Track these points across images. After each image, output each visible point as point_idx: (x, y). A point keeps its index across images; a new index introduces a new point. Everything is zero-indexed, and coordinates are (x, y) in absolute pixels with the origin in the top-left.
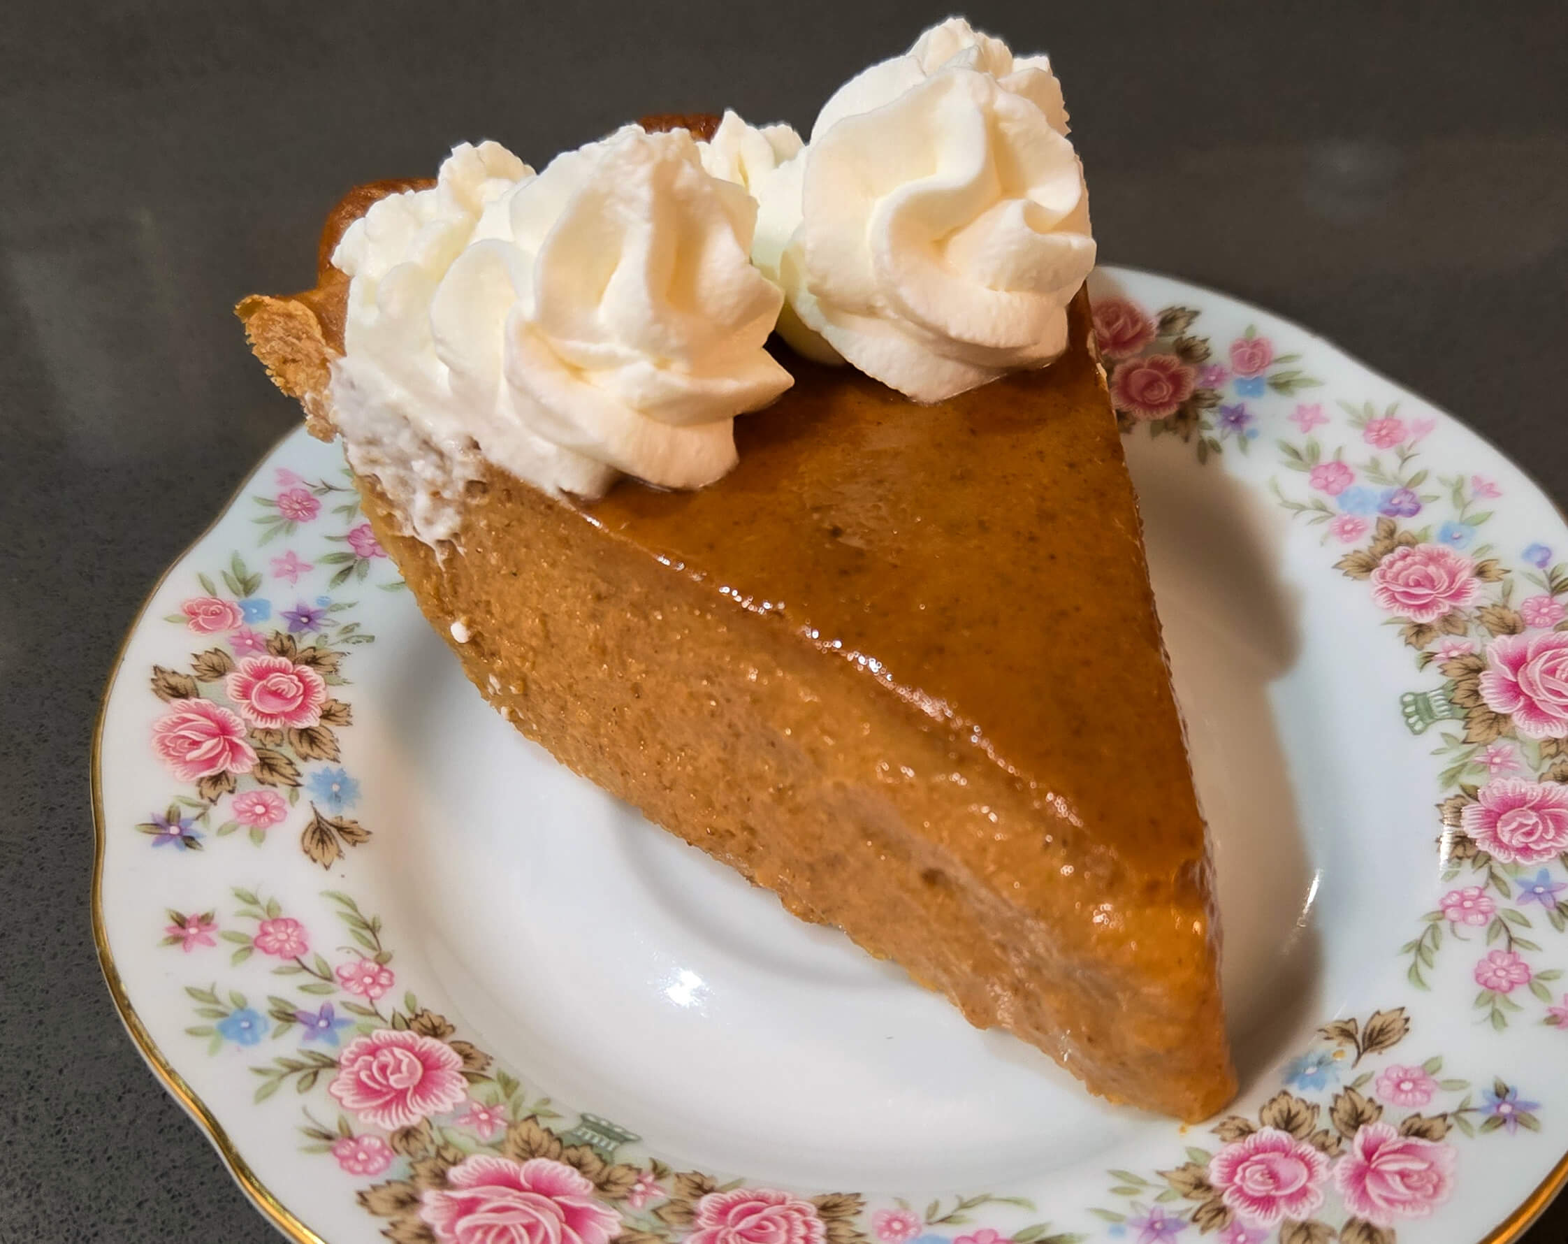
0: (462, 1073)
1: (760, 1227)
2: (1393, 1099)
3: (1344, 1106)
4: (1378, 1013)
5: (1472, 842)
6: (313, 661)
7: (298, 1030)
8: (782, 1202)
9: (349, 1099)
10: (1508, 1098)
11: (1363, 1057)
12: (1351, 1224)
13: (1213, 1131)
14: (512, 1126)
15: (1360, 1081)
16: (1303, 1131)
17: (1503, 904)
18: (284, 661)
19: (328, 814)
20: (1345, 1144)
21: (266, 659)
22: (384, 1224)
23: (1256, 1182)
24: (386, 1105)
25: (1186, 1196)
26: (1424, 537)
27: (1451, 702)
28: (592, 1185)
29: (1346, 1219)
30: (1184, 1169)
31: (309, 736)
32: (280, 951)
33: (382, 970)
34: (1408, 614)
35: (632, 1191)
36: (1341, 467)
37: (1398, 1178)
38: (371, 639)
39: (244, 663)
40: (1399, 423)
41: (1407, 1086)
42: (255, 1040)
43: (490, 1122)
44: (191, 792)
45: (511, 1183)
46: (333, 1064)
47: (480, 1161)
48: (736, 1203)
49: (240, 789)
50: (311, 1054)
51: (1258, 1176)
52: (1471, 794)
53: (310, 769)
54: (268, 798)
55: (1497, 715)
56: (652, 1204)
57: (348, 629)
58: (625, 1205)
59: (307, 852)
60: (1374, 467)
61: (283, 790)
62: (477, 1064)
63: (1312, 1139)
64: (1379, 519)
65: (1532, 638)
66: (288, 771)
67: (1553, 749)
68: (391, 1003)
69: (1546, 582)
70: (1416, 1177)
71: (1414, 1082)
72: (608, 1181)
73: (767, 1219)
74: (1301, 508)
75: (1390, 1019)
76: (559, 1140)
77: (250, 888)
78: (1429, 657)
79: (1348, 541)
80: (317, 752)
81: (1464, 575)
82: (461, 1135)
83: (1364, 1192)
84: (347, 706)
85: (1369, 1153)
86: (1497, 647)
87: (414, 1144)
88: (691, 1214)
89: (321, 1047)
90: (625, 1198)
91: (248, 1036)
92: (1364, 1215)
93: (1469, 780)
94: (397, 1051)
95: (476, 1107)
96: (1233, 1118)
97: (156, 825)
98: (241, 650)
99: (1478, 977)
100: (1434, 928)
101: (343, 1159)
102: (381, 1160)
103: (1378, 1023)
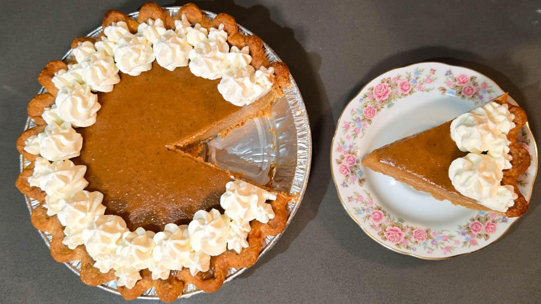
0: (403, 93)
1: (371, 113)
2: (352, 177)
3: (354, 173)
6: (473, 97)
7: (415, 79)
8: (373, 117)
9: (403, 81)
10: (346, 186)
11: (359, 179)
13: (359, 160)
14: (394, 96)
15: (356, 176)
16: (354, 167)
17: (369, 206)
18: (474, 93)
19: (447, 91)
21: (475, 91)
22: (386, 79)
23: (351, 159)
24: (401, 84)
25: (353, 152)
26: (427, 241)
28: (383, 100)
29: (342, 162)
30: (356, 154)
31: (460, 93)
32: (427, 80)
33: (421, 90)
35: (381, 104)
36: (446, 240)
39: (475, 88)
40: (449, 252)
43: (395, 94)
44: (455, 77)
45: (386, 92)
46: (409, 80)
47: (390, 91)
48: (375, 113)
49: (453, 82)
53: (455, 91)
54: (451, 85)
55: (394, 227)
56: (378, 105)
58: (379, 102)
59: (441, 87)
60: (443, 244)
61: (452, 87)
62: (404, 95)
64: (433, 238)
65: (402, 239)
66: (455, 89)
67: (385, 227)
68: (415, 89)
69: (410, 247)
70: (343, 171)
71: (353, 180)
72: (383, 102)
75: (362, 185)
76: (390, 99)
77: (437, 79)
78: (408, 227)
79: (433, 233)
80: (458, 93)
81: (417, 240)
82: (394, 90)
83: (344, 166)
84: (464, 99)
85: (348, 170)
86: (404, 235)
87: (395, 85)
88: (375, 108)
89: (411, 80)
91: (415, 73)
92: (342, 164)
94: (408, 88)
95: (398, 93)
97: (450, 72)
98: (477, 88)
99: (361, 196)
101: (396, 78)
102: (394, 81)
103: (362, 183)
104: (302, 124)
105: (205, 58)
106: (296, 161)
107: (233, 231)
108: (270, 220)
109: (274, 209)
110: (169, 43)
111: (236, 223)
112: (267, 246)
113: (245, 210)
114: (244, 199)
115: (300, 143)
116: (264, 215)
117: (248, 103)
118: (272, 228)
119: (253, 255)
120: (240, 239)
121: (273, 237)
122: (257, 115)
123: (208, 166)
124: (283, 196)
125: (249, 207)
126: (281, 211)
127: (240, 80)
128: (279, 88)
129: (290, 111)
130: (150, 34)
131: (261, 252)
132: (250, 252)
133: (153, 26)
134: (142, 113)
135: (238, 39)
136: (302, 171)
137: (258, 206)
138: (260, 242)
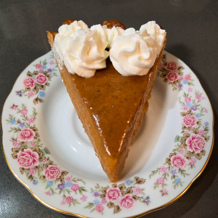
0: (34, 137)
1: (54, 172)
2: (135, 192)
3: (129, 189)
4: (142, 179)
5: (170, 161)
6: (48, 77)
7: (19, 124)
8: (58, 170)
9: (19, 136)
10: (148, 199)
11: (136, 184)
12: (117, 206)
13: (112, 185)
14: (35, 146)
15: (133, 187)
16: (122, 190)
17: (168, 171)
18: (44, 75)
19: (39, 97)
20: (125, 195)
21: (42, 74)
22: (12, 153)
23: (111, 194)
24: (23, 138)
25: (102, 192)
26: (194, 114)
27: (182, 140)
28: (39, 158)
29: (117, 205)
30: (105, 188)
31: (42, 86)
32: (23, 113)
33: (34, 120)
34: (185, 124)
35: (43, 161)
36: (190, 99)
37: (127, 203)
38: (57, 76)
39: (39, 74)
40: (201, 96)
41: (138, 191)
42: (13, 124)
43: (33, 145)
44: (24, 89)
45: (30, 154)
46: (20, 130)
47: (29, 150)
48: (53, 167)
49: (30, 91)
50: (19, 128)
51: (112, 194)
52: (175, 154)
53: (40, 91)
54: (33, 93)
55: (186, 144)
56: (44, 163)
57: (55, 73)
58: (41, 162)
59: (34, 101)
60: (194, 101)
61: (35, 92)
62: (37, 136)
63: (122, 192)
64: (190, 109)
65: (198, 135)
66: (37, 90)
67: (189, 153)
68: (32, 125)
69: (205, 128)
70: (129, 204)
71: (139, 191)
72: (41, 158)
73: (55, 171)
74: (181, 103)
75: (143, 180)
76: (39, 150)
77: (24, 104)
78: (183, 132)
79: (184, 110)
80: (42, 89)
81: (195, 122)
82: (29, 145)
83: (122, 203)
84: (49, 84)
85: (127, 197)
86: (192, 134)
87: (23, 144)
88: (47, 166)
89: (20, 128)
90: (42, 161)
91: (13, 123)
92: (119, 206)
93: (176, 152)
94: (29, 131)
95: (33, 142)
96: (116, 184)
97: (18, 92)
98: (40, 72)
99: (157, 180)
100: (157, 170)
101: (14, 143)
102: (18, 145)
103: (141, 180)
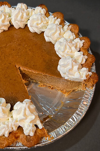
104: (83, 109)
105: (66, 44)
106: (65, 123)
107: (8, 122)
108: (29, 135)
109: (36, 132)
110: (57, 27)
111: (13, 120)
112: (15, 146)
113: (23, 117)
114: (28, 112)
115: (74, 116)
116: (28, 130)
117: (66, 78)
118: (26, 140)
119: (5, 144)
120: (7, 129)
121: (22, 146)
122: (62, 91)
123: (24, 87)
124: (46, 131)
125: (26, 118)
126: (38, 137)
127: (74, 63)
128: (85, 85)
129: (82, 99)
130: (51, 21)
131: (10, 147)
132: (5, 140)
133: (55, 20)
134: (20, 45)
135: (86, 51)
136: (64, 130)
137: (30, 122)
138: (14, 141)
